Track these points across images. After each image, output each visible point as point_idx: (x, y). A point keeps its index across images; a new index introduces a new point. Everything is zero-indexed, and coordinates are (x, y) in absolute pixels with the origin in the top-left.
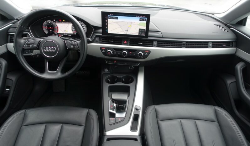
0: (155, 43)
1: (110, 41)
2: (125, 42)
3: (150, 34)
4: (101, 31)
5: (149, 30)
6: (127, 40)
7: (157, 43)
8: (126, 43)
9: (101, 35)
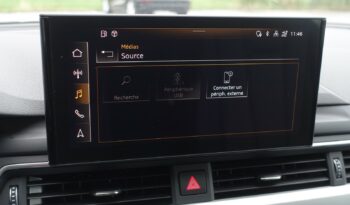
0: (338, 163)
1: (98, 194)
2: (193, 185)
3: (322, 120)
4: (39, 137)
5: (320, 101)
6: (198, 173)
7: (346, 162)
8: (197, 186)
9: (43, 162)
